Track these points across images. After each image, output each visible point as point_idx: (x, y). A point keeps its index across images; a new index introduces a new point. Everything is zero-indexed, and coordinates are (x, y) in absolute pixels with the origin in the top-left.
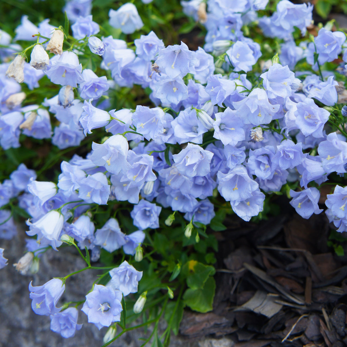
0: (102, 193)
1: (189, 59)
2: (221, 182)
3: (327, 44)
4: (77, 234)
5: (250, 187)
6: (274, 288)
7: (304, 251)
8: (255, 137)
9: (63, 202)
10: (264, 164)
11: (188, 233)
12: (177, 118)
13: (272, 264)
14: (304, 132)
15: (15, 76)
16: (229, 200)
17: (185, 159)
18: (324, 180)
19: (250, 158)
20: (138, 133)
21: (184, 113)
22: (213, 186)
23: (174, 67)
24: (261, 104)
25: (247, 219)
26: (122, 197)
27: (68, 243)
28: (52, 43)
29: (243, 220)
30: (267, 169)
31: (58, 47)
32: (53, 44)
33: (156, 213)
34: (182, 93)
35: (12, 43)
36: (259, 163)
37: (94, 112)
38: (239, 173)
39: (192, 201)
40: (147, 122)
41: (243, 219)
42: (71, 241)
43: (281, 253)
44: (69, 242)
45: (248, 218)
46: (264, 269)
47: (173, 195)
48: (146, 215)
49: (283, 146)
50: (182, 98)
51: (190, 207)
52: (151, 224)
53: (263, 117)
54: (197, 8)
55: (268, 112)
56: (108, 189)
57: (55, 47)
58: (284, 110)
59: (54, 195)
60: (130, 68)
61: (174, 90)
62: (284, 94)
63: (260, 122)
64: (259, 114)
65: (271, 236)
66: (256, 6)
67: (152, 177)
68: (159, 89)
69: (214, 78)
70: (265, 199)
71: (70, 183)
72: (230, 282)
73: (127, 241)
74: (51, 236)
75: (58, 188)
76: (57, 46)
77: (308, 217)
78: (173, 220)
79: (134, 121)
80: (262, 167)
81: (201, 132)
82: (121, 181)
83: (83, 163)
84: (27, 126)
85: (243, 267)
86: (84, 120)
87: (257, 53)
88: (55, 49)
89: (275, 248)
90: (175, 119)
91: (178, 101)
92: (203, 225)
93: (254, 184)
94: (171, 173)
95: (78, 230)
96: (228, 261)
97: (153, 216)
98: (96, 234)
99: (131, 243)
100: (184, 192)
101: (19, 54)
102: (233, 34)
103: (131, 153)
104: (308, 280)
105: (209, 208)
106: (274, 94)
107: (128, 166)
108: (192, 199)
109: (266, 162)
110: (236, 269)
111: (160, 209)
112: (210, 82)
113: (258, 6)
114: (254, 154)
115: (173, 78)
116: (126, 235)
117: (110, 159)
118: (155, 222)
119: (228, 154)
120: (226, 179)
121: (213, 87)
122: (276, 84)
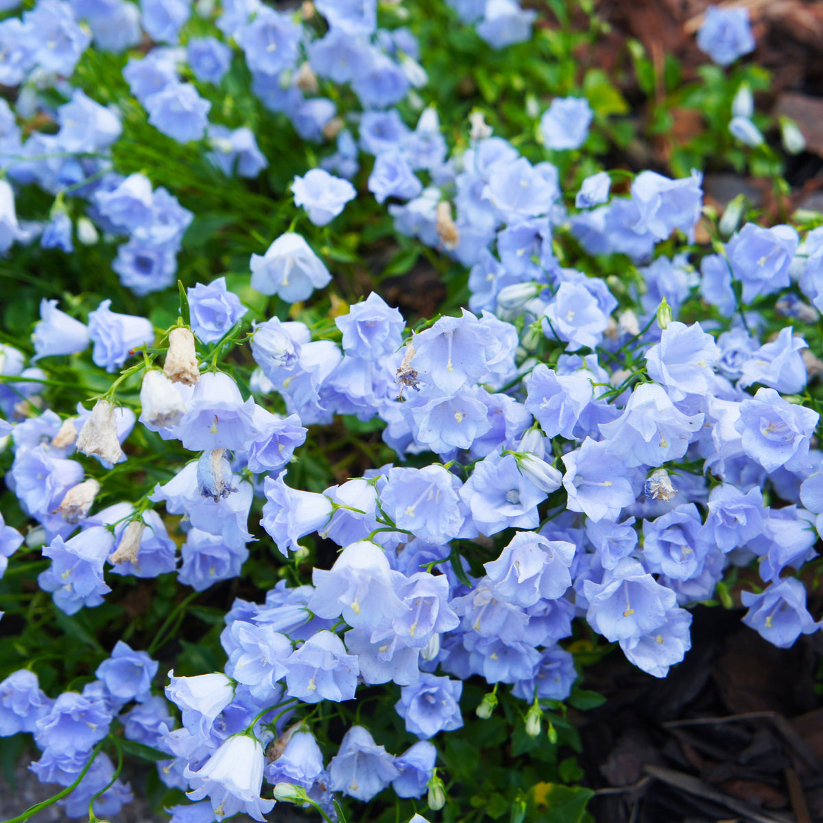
0: (337, 677)
1: (483, 344)
2: (595, 604)
3: (763, 259)
4: (296, 776)
5: (659, 603)
6: (723, 807)
7: (770, 714)
8: (659, 493)
9: (249, 713)
10: (678, 547)
11: (533, 727)
12: (469, 480)
13: (706, 757)
14: (766, 464)
15: (100, 449)
16: (616, 640)
17: (513, 569)
18: (809, 556)
19: (646, 540)
20: (401, 529)
21: (485, 466)
22: (568, 614)
23: (452, 367)
24: (664, 419)
25: (660, 672)
26: (378, 677)
27: (294, 802)
28: (174, 360)
29: (653, 677)
30: (686, 557)
31: (191, 368)
32: (177, 362)
33: (453, 695)
34: (475, 421)
35: (27, 366)
36: (666, 547)
37: (298, 500)
38: (633, 577)
39: (529, 656)
40: (418, 502)
41: (652, 673)
42: (301, 794)
43: (718, 728)
44: (296, 799)
45: (663, 669)
46: (691, 771)
47: (483, 650)
48: (428, 704)
49: (721, 502)
50: (477, 432)
51: (526, 668)
52: (447, 721)
53: (669, 444)
54: (431, 216)
55: (677, 434)
56: (354, 664)
57: (184, 368)
58: (709, 423)
59: (230, 701)
60: (332, 383)
61: (457, 418)
62: (702, 385)
63: (662, 457)
64: (662, 441)
65: (689, 696)
66: (586, 196)
67: (450, 622)
68: (423, 422)
69: (544, 377)
70: (691, 621)
71: (262, 666)
72: (621, 811)
73: (402, 770)
74: (246, 791)
75: (235, 684)
76: (188, 366)
77: (788, 643)
78: (495, 705)
79: (387, 503)
80: (674, 554)
81: (533, 502)
82: (373, 641)
83: (275, 615)
84: (127, 554)
85: (643, 774)
86: (277, 523)
87: (606, 300)
88: (183, 372)
89: (703, 720)
90: (466, 483)
91: (469, 441)
92: (556, 702)
93: (667, 595)
94: (476, 603)
95: (296, 767)
96: (610, 768)
97: (448, 703)
98: (330, 768)
99: (410, 773)
100: (508, 639)
101: (101, 399)
102: (536, 265)
103: (395, 576)
104: (791, 776)
105: (563, 661)
106: (680, 391)
107: (399, 607)
108: (528, 651)
109: (682, 542)
110: (629, 784)
111: (458, 687)
112: (534, 387)
113: (592, 196)
114: (654, 530)
115: (453, 392)
116: (397, 756)
117: (356, 599)
118: (454, 717)
119: (601, 540)
120: (605, 595)
121: (544, 399)
122: (680, 368)
